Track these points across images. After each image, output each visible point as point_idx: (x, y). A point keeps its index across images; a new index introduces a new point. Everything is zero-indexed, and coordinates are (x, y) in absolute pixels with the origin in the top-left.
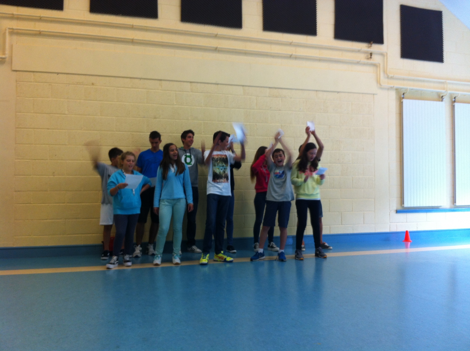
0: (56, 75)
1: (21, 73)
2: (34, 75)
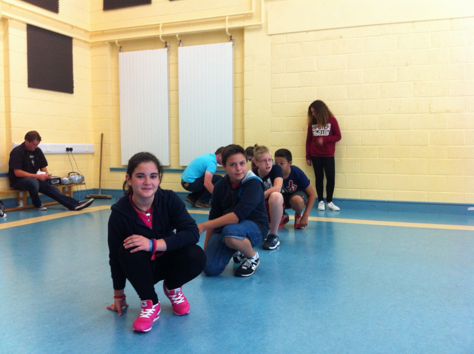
0: (306, 33)
1: (275, 36)
2: (286, 36)
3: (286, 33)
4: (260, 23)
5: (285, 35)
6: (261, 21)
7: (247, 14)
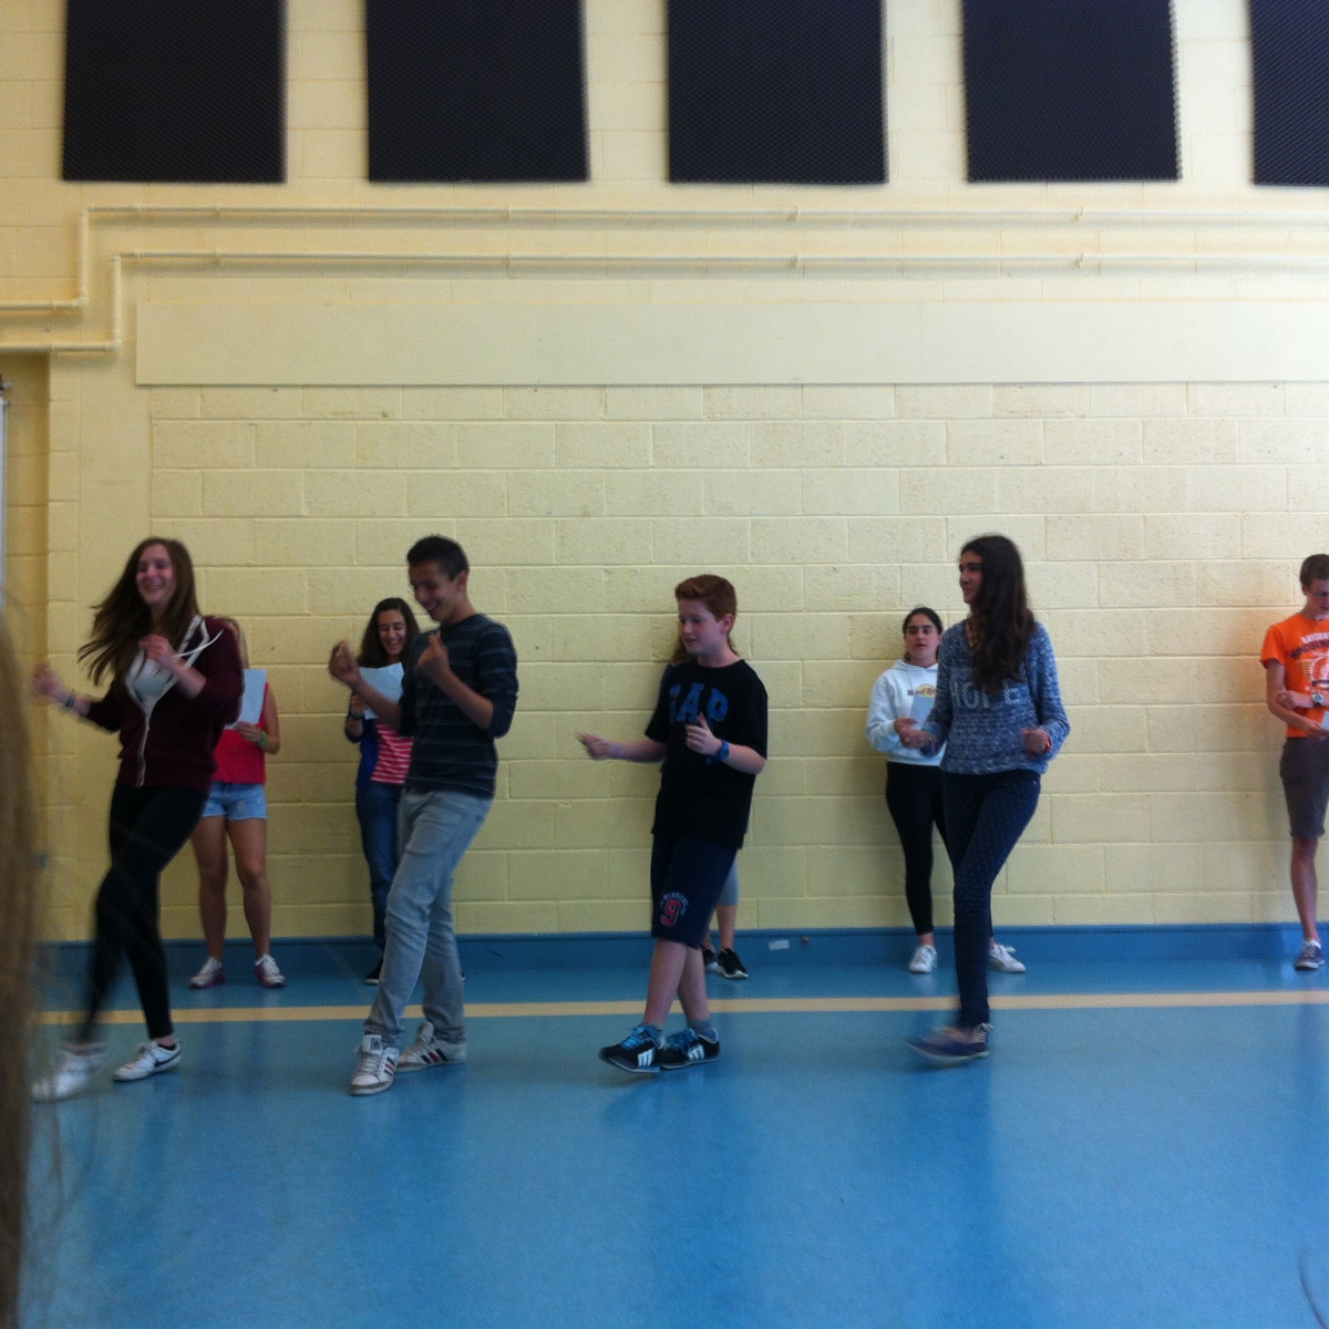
0: (268, 392)
1: (163, 391)
2: (202, 396)
3: (201, 386)
4: (107, 344)
5: (197, 393)
6: (111, 337)
7: (60, 309)
